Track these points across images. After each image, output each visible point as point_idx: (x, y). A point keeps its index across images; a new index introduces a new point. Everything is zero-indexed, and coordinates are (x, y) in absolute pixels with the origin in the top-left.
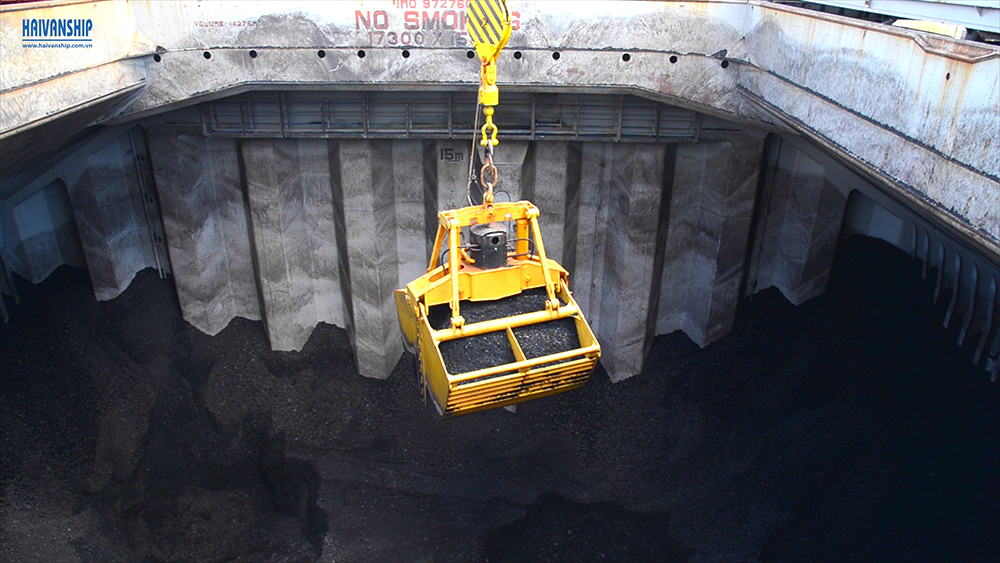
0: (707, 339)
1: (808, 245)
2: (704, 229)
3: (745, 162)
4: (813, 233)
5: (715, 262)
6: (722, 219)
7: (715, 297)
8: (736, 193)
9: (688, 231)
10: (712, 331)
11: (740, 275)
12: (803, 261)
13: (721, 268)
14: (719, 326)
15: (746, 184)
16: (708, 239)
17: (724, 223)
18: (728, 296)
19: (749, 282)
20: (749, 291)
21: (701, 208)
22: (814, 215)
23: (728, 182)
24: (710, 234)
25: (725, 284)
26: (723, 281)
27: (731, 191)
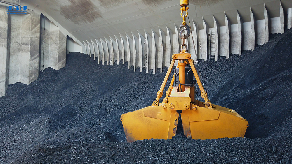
0: (30, 81)
1: (58, 51)
2: (24, 44)
3: (35, 21)
4: (59, 47)
5: (29, 53)
6: (30, 38)
7: (31, 65)
8: (33, 30)
9: (18, 45)
10: (31, 78)
11: (38, 58)
12: (57, 56)
13: (32, 55)
14: (33, 76)
15: (36, 28)
16: (25, 46)
17: (31, 40)
18: (35, 65)
19: (41, 66)
20: (41, 69)
21: (22, 37)
22: (58, 41)
23: (31, 26)
24: (26, 44)
25: (34, 60)
26: (33, 60)
27: (32, 29)
